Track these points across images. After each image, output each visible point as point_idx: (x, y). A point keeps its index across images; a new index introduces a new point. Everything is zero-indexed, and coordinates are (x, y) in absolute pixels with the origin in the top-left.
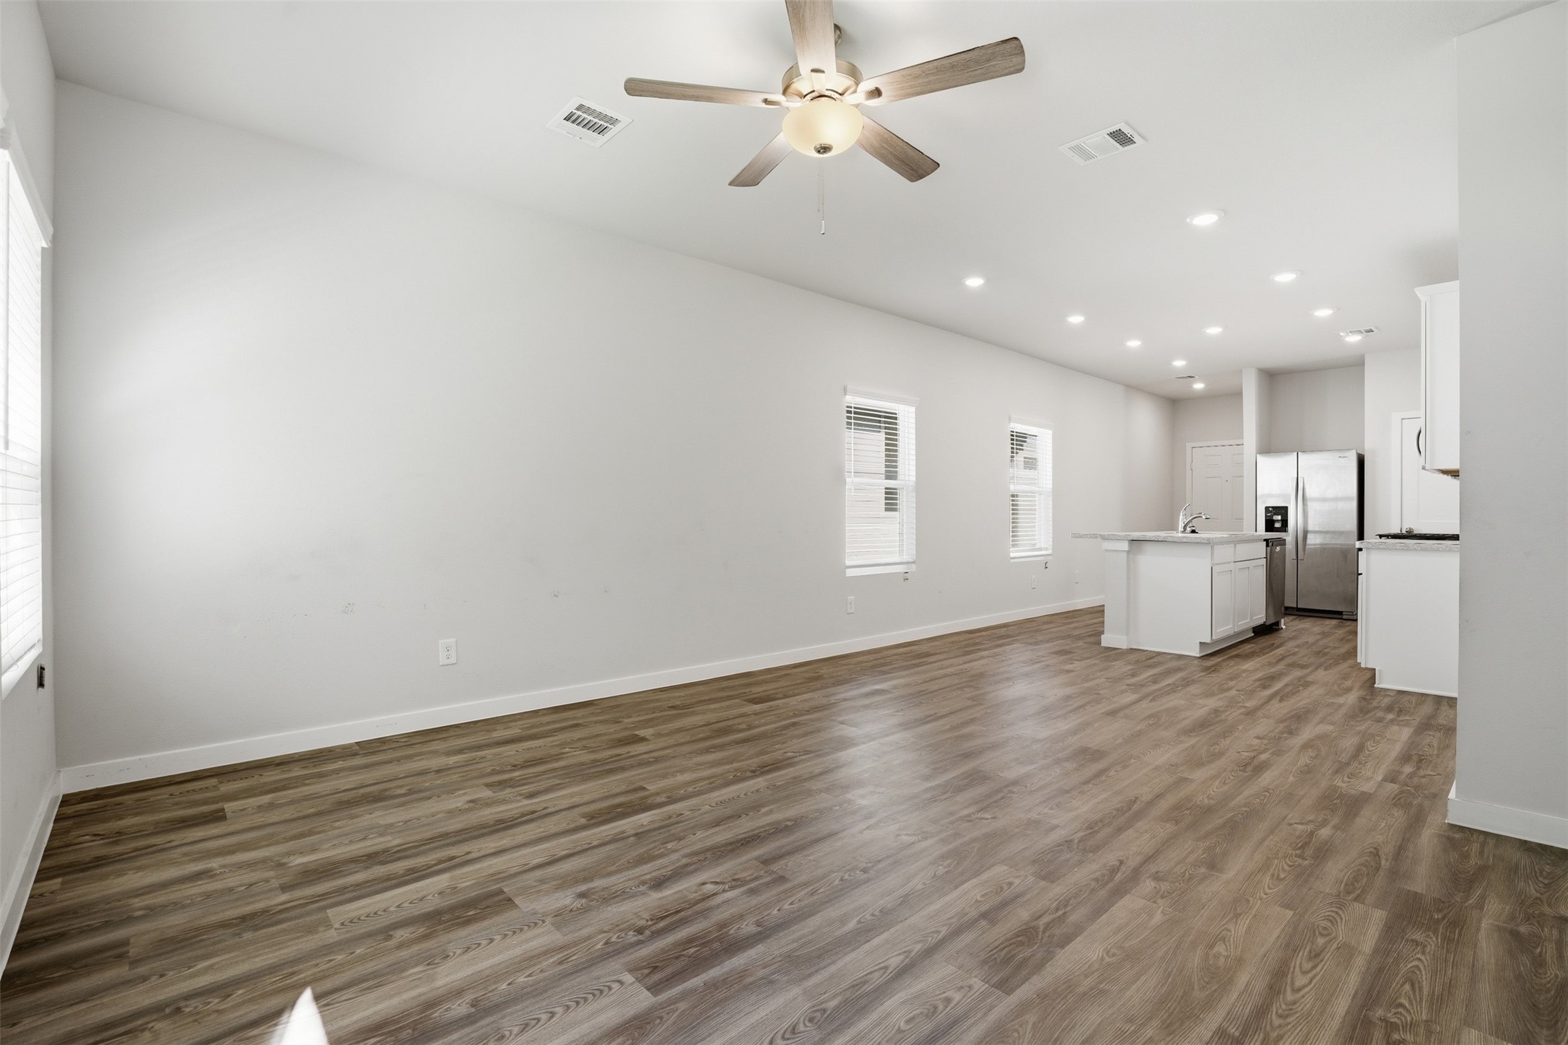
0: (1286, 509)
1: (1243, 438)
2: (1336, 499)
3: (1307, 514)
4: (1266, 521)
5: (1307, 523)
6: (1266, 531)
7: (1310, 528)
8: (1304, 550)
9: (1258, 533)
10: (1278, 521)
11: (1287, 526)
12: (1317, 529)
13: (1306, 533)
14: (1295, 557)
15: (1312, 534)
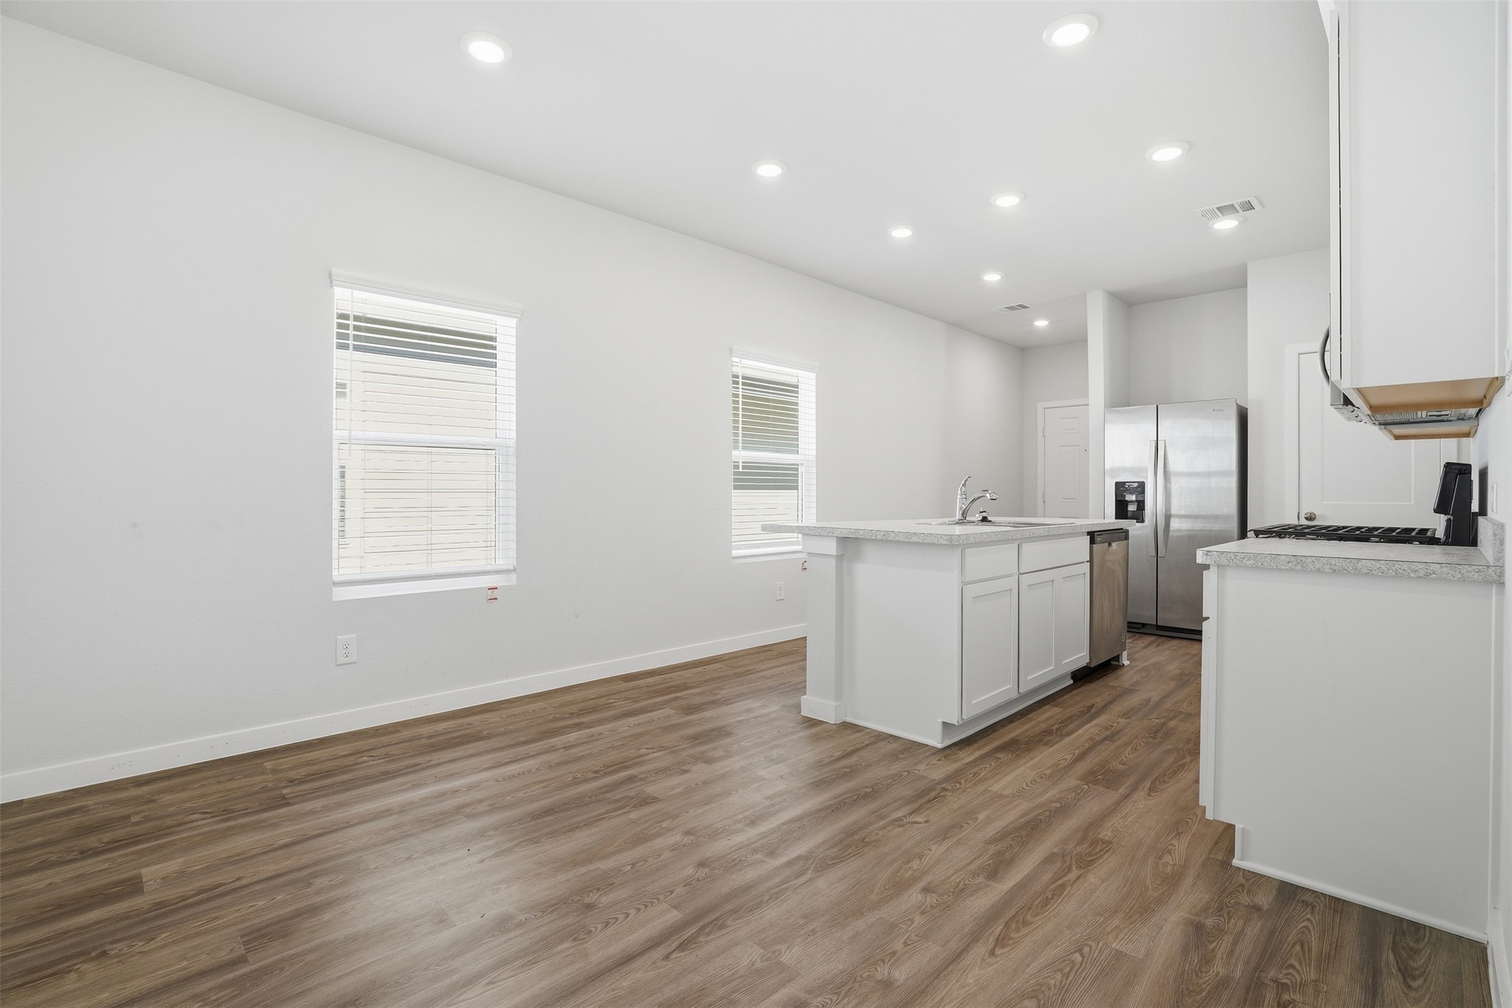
0: (1142, 485)
1: (1088, 397)
2: (1209, 474)
3: (1170, 493)
4: (1117, 501)
5: (1170, 508)
6: (1116, 519)
7: (1174, 511)
8: (1166, 543)
9: (1106, 521)
10: (1132, 502)
11: (1144, 510)
12: (1183, 512)
13: (1168, 517)
14: (1154, 554)
15: (1177, 520)
